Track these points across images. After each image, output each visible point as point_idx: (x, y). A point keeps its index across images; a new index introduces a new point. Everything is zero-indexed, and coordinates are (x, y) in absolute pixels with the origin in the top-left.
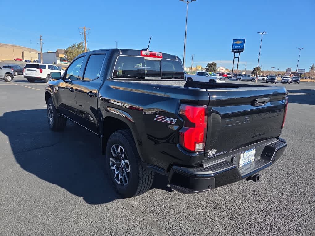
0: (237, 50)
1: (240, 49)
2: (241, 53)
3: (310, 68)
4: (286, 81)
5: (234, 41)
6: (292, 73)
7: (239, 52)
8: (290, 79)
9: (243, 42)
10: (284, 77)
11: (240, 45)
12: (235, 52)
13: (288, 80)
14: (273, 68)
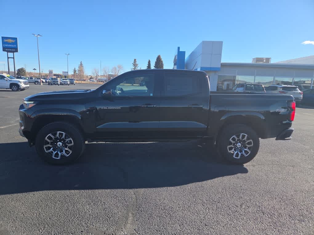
0: (10, 50)
1: (13, 49)
2: (15, 53)
3: (73, 71)
4: (66, 83)
5: (3, 38)
6: (54, 75)
7: (13, 52)
8: (68, 81)
9: (15, 41)
10: (63, 79)
11: (12, 44)
12: (8, 52)
13: (67, 82)
14: (35, 69)
